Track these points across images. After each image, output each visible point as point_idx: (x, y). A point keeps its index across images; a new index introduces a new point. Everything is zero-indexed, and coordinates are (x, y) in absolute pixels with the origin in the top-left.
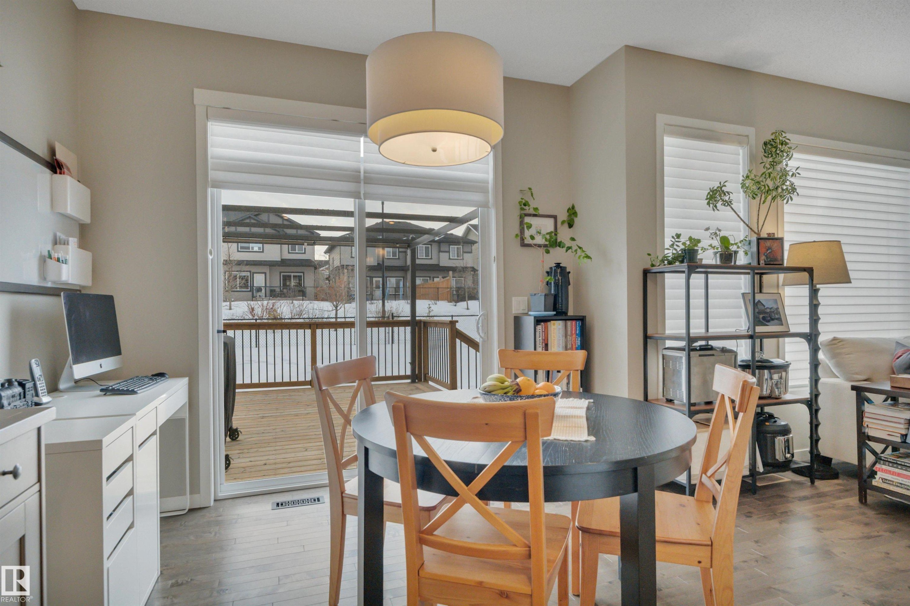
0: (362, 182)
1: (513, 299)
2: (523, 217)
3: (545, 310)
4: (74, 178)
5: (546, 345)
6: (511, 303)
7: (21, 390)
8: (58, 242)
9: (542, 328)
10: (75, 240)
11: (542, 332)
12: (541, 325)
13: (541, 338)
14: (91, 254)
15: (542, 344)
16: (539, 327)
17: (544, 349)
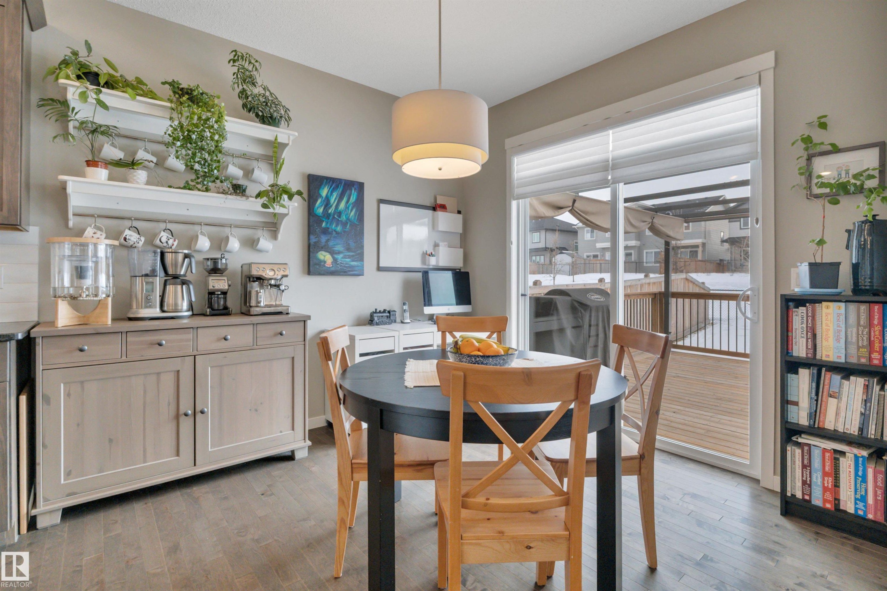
1: (792, 270)
2: (809, 159)
3: (813, 285)
4: (446, 212)
5: (814, 336)
6: (789, 274)
7: (388, 314)
8: (436, 245)
9: (807, 311)
10: (445, 243)
11: (807, 316)
12: (805, 306)
13: (804, 326)
14: (462, 250)
15: (807, 334)
16: (802, 309)
17: (809, 340)
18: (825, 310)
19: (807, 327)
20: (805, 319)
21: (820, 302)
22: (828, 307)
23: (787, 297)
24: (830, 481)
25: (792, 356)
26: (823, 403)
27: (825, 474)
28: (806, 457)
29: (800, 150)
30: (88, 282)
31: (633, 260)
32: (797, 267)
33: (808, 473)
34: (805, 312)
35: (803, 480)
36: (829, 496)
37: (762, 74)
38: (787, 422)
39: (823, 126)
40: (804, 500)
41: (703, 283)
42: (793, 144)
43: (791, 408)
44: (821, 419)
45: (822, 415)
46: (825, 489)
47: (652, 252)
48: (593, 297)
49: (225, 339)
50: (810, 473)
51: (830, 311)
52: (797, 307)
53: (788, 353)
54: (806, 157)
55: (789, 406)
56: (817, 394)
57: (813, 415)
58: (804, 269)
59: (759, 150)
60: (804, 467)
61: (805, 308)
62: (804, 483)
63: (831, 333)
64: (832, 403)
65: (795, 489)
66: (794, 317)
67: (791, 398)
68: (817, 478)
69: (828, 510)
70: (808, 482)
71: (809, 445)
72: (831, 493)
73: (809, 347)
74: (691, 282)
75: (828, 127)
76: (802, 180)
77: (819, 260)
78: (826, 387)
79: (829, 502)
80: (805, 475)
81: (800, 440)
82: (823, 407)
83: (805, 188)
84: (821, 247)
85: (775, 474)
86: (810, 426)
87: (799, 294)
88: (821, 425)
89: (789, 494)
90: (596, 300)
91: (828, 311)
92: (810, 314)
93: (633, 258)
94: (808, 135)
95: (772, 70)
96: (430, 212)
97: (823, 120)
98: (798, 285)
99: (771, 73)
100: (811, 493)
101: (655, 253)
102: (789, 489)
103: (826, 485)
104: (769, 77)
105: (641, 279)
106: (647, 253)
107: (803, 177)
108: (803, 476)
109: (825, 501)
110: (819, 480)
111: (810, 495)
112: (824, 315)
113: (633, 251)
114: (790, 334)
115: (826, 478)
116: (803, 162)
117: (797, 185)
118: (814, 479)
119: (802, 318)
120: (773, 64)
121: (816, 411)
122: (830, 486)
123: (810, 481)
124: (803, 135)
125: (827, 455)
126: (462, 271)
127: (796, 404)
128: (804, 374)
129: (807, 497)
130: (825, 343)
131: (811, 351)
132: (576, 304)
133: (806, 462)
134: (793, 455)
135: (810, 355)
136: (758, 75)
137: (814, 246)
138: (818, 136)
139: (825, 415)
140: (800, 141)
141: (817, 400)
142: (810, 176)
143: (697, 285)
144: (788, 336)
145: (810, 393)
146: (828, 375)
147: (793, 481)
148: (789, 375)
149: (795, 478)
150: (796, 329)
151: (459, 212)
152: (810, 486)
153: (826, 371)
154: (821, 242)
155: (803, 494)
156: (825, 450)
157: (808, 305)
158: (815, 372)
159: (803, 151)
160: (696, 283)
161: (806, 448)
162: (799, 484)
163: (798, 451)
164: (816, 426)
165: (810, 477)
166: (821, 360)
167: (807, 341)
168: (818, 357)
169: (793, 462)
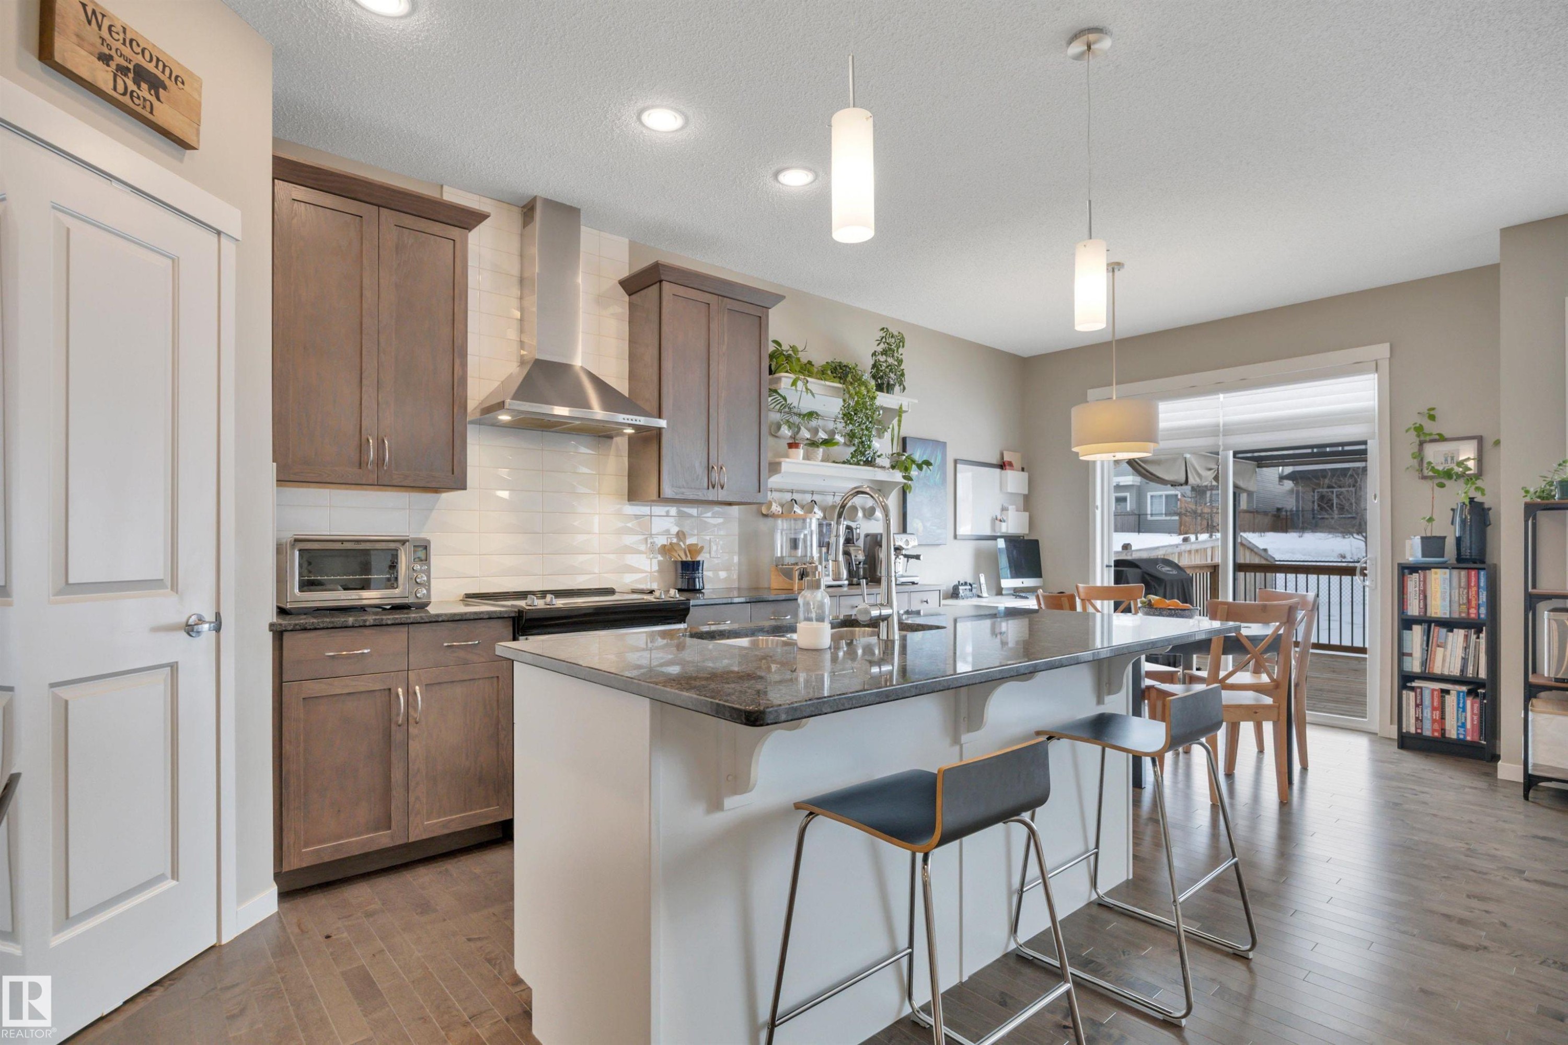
0: (1221, 435)
1: (1407, 541)
2: (1421, 444)
3: (1424, 555)
4: (1013, 470)
5: (1425, 597)
6: (1404, 546)
7: (970, 587)
8: (1004, 509)
9: (1419, 576)
10: (1014, 507)
11: (1420, 581)
12: (1417, 572)
13: (1417, 589)
14: (1027, 514)
15: (1419, 596)
16: (1415, 576)
17: (1421, 601)
18: (1433, 576)
19: (1419, 590)
20: (1418, 583)
21: (1429, 568)
22: (1436, 573)
23: (1403, 565)
24: (1437, 714)
25: (1407, 615)
26: (1433, 652)
27: (1434, 709)
28: (1419, 698)
29: (1413, 437)
30: (800, 552)
31: (1128, 509)
32: (1411, 539)
33: (1420, 710)
34: (1418, 577)
35: (1416, 717)
36: (1436, 726)
37: (1378, 361)
38: (1403, 671)
39: (1432, 418)
40: (1417, 733)
41: (1265, 550)
42: (1407, 431)
43: (1405, 658)
44: (1431, 666)
45: (1432, 662)
46: (1434, 721)
47: (1161, 496)
48: (1163, 569)
49: (927, 602)
50: (1422, 710)
51: (1438, 576)
52: (1411, 574)
53: (1403, 612)
54: (1418, 442)
55: (1404, 657)
56: (1427, 645)
57: (1424, 663)
58: (1417, 541)
59: (1377, 431)
60: (1417, 706)
61: (1417, 574)
62: (1417, 719)
63: (1439, 595)
64: (1440, 651)
65: (1409, 727)
66: (1409, 582)
67: (1406, 651)
68: (1427, 713)
69: (1437, 738)
70: (1420, 718)
71: (1421, 688)
72: (1438, 723)
73: (1421, 607)
74: (1249, 548)
75: (1436, 419)
76: (1415, 463)
77: (1429, 535)
78: (1435, 639)
79: (1436, 731)
80: (1417, 712)
81: (1414, 684)
82: (1432, 656)
83: (1417, 470)
84: (1430, 524)
85: (1391, 723)
86: (1422, 672)
87: (1412, 563)
88: (1431, 671)
89: (1404, 731)
90: (1168, 572)
91: (1436, 576)
92: (1422, 579)
93: (1129, 506)
94: (1420, 425)
95: (1388, 360)
96: (998, 470)
97: (1432, 412)
98: (1412, 555)
99: (1387, 363)
100: (1422, 727)
101: (1167, 496)
102: (1404, 726)
103: (1434, 718)
104: (1384, 366)
105: (1179, 544)
106: (1152, 497)
107: (1415, 460)
108: (1416, 714)
109: (1434, 731)
110: (1429, 714)
111: (1422, 729)
112: (1433, 579)
113: (1128, 495)
114: (1405, 596)
115: (1434, 712)
116: (1416, 450)
117: (1411, 466)
118: (1425, 714)
119: (1416, 583)
120: (1388, 356)
121: (1427, 659)
122: (1438, 718)
123: (1422, 717)
124: (1416, 423)
125: (1436, 693)
126: (1025, 538)
127: (1410, 655)
128: (1417, 630)
129: (1419, 731)
130: (1433, 602)
131: (1423, 610)
132: (1148, 578)
133: (1418, 702)
134: (1408, 699)
135: (1422, 614)
136: (1375, 362)
137: (1424, 523)
138: (1430, 427)
139: (1434, 663)
140: (1412, 430)
141: (1427, 650)
142: (1422, 460)
143: (1256, 553)
144: (1403, 598)
145: (1422, 645)
146: (1437, 629)
147: (1408, 720)
148: (1405, 631)
149: (1409, 717)
150: (1410, 592)
151: (1023, 470)
152: (1421, 721)
153: (1435, 626)
154: (1430, 520)
155: (1416, 729)
156: (1433, 690)
157: (1420, 571)
158: (1426, 627)
159: (1416, 438)
160: (1255, 550)
161: (1418, 690)
162: (1413, 721)
163: (1412, 694)
164: (1427, 671)
165: (1422, 713)
166: (1430, 617)
167: (1419, 602)
168: (1428, 614)
169: (1408, 704)
